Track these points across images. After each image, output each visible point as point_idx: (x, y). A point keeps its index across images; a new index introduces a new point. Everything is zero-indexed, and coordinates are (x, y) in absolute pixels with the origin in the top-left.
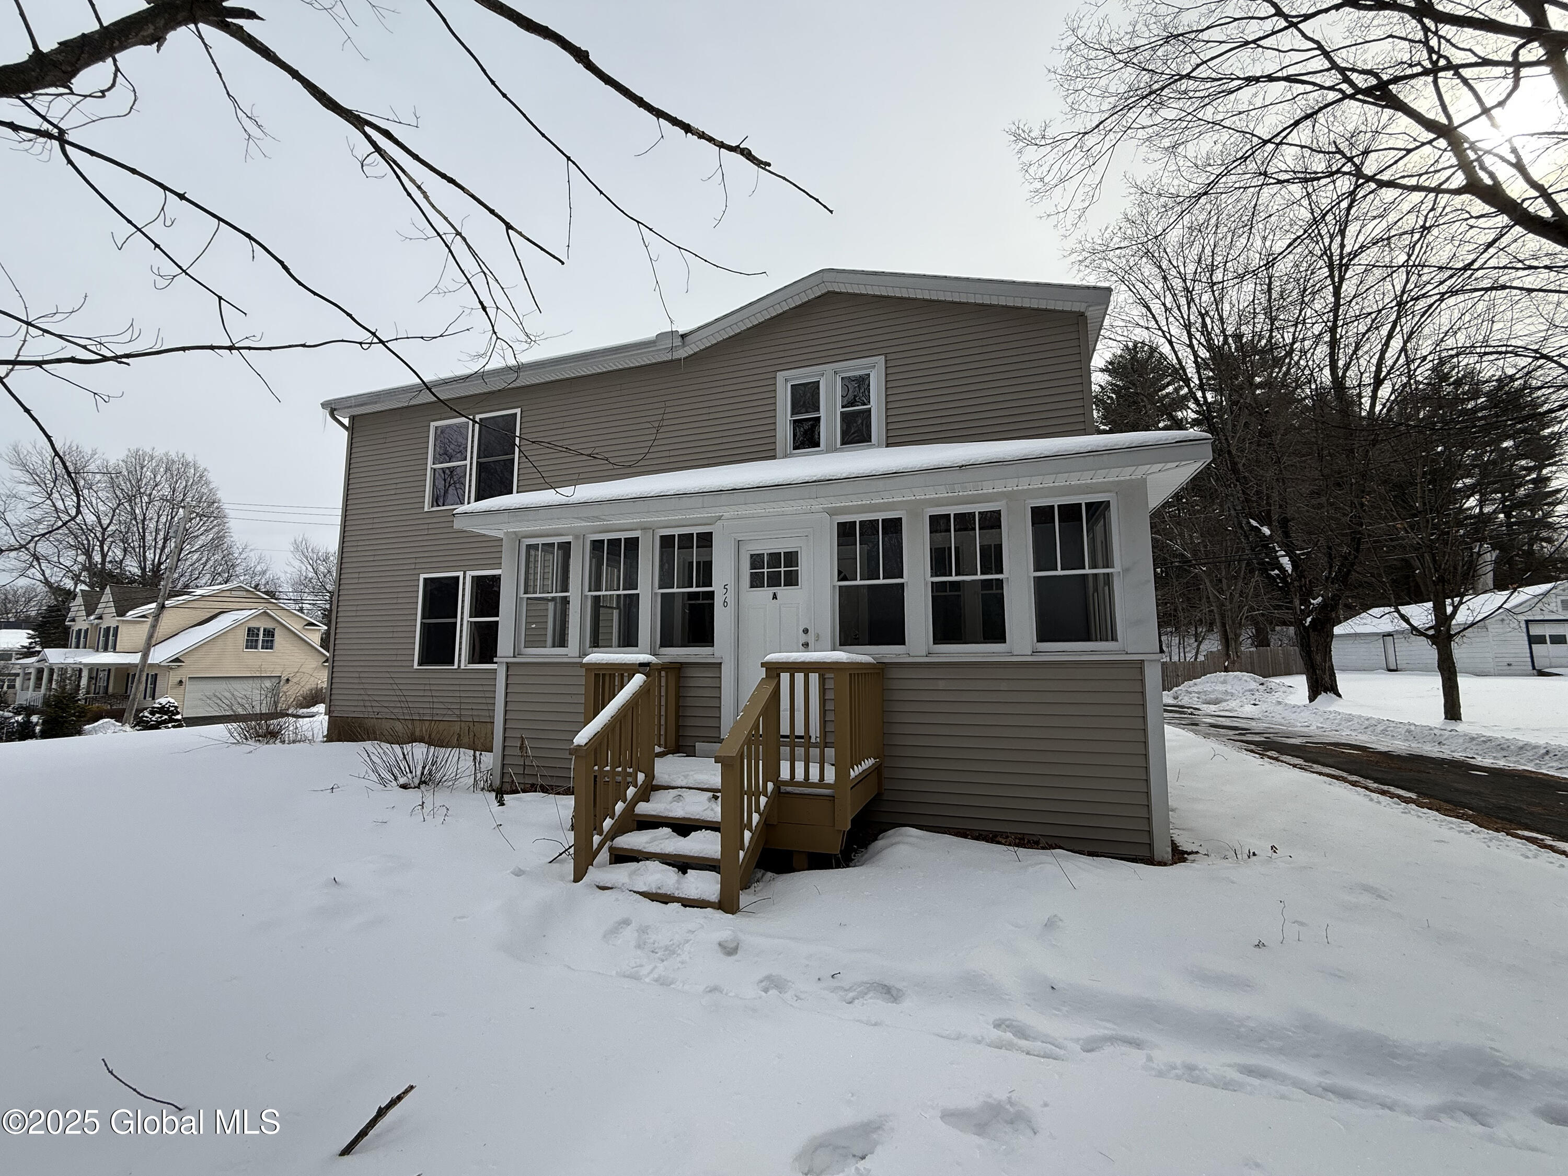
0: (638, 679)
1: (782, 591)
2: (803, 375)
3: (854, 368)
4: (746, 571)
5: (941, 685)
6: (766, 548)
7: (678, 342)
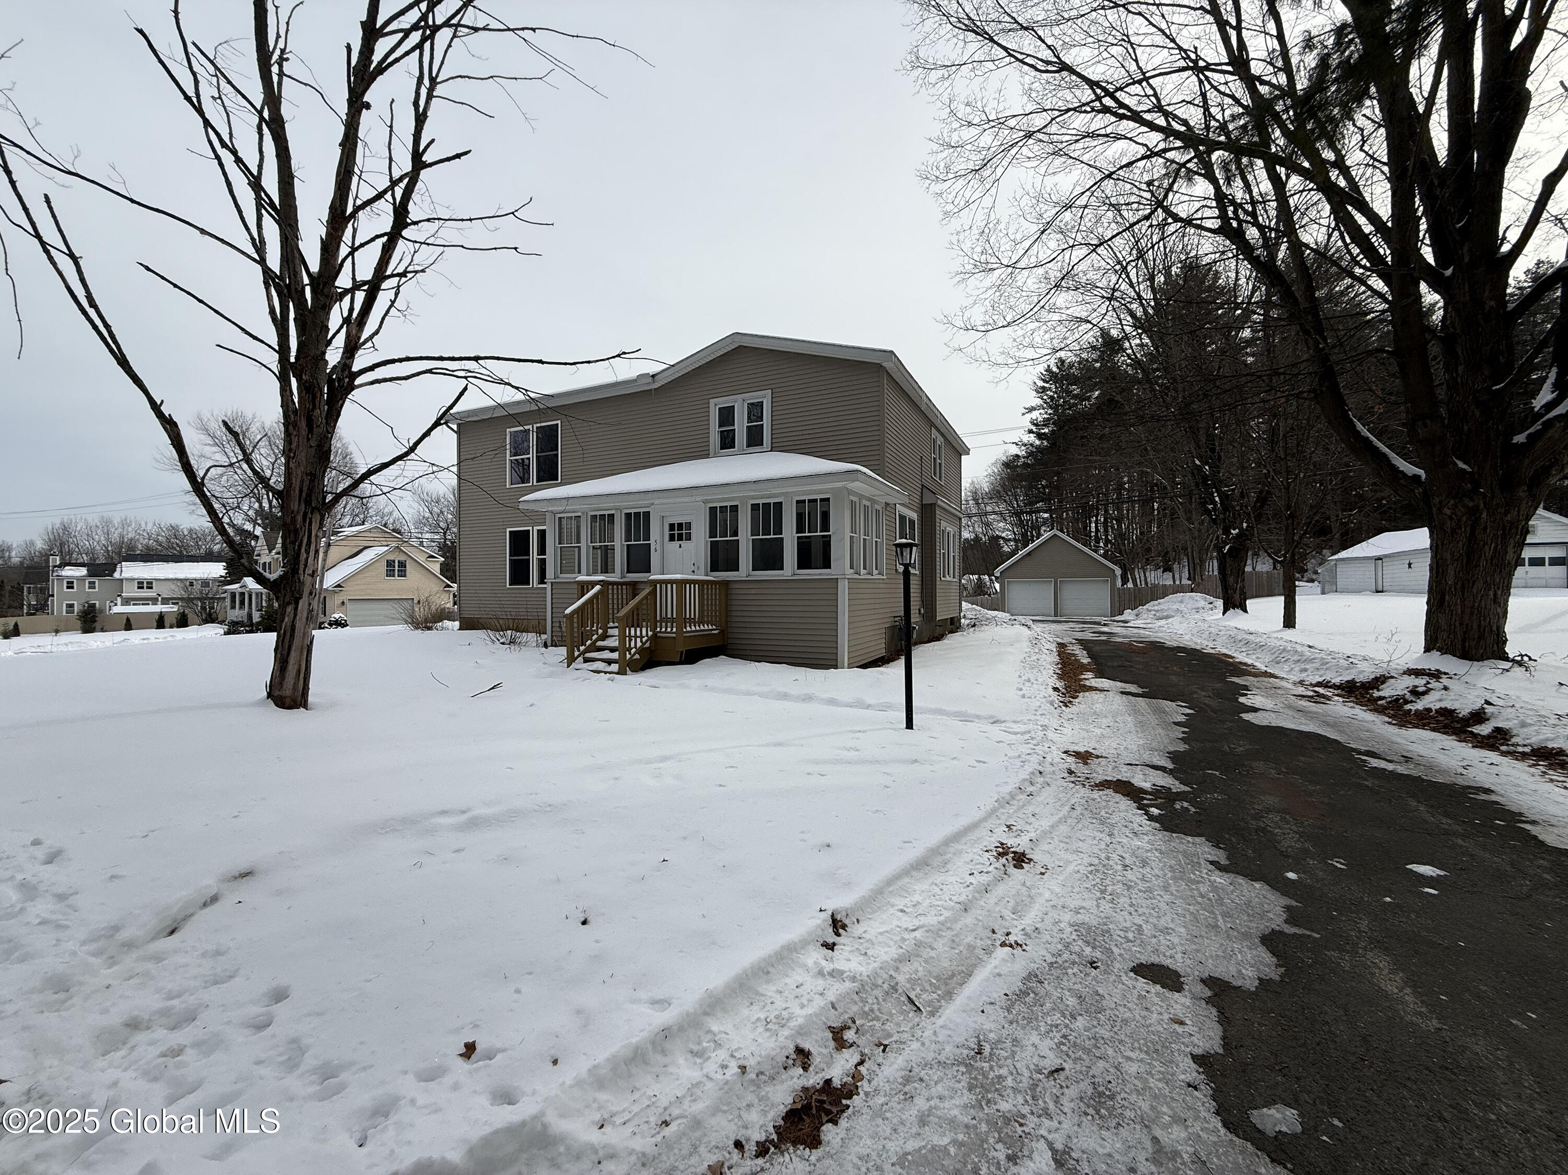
0: (598, 588)
1: (683, 543)
2: (725, 402)
3: (754, 397)
4: (667, 533)
5: (753, 591)
6: (676, 520)
7: (650, 380)
